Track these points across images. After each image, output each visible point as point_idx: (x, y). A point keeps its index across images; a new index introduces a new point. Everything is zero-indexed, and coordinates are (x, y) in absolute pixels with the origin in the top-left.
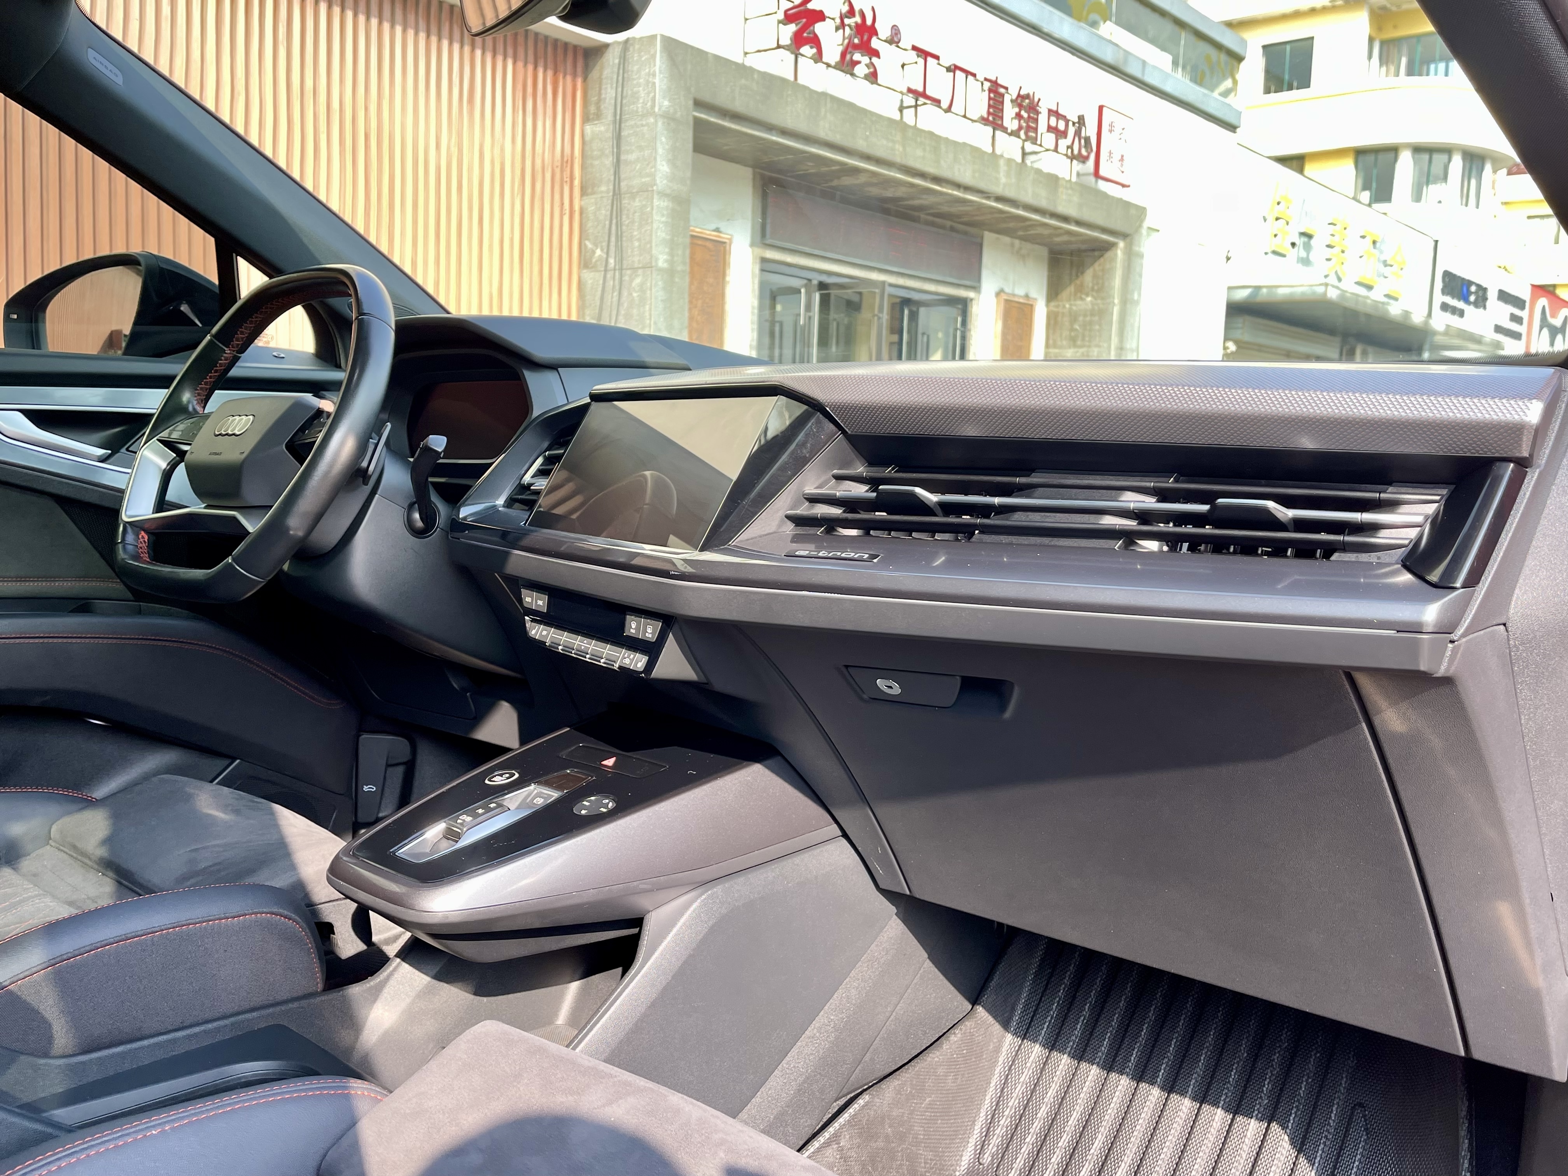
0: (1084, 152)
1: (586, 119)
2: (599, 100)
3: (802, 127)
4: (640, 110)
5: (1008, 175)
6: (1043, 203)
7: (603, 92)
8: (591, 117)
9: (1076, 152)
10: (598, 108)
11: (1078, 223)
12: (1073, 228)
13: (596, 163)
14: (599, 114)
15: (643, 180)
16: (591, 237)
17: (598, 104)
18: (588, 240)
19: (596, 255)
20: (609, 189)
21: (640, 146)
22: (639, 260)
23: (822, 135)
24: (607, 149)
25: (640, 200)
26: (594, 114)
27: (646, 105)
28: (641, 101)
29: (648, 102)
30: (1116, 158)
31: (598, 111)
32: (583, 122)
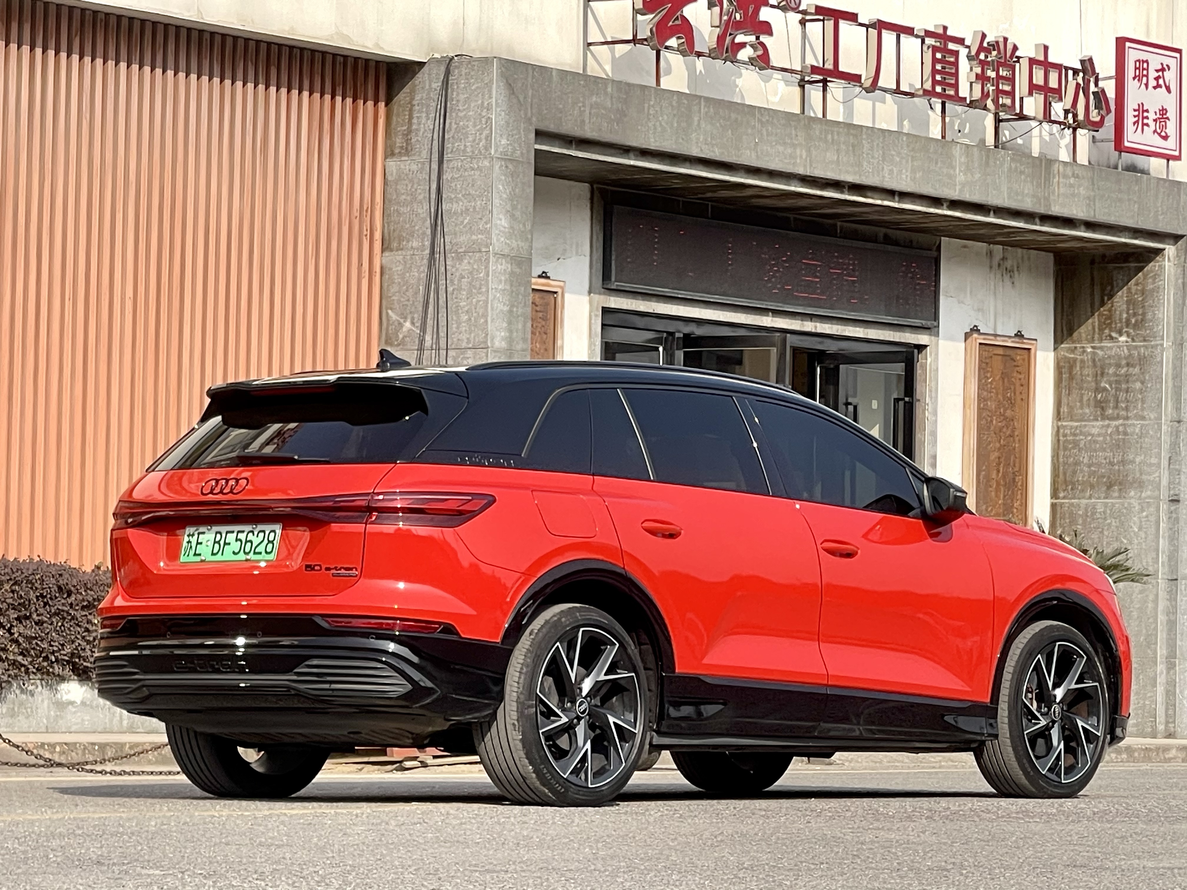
0: (1095, 116)
1: (389, 153)
2: (409, 131)
3: (669, 146)
4: (468, 150)
5: (968, 169)
6: (1027, 205)
7: (415, 121)
8: (397, 151)
9: (1081, 117)
10: (408, 141)
12: (1085, 233)
13: (405, 210)
14: (409, 148)
15: (474, 237)
16: (396, 306)
17: (407, 135)
18: (391, 309)
19: (404, 329)
20: (424, 245)
21: (469, 194)
22: (468, 339)
23: (695, 152)
24: (420, 194)
25: (469, 263)
26: (402, 147)
27: (478, 144)
28: (471, 139)
29: (480, 140)
30: (1152, 116)
31: (407, 144)
32: (386, 157)
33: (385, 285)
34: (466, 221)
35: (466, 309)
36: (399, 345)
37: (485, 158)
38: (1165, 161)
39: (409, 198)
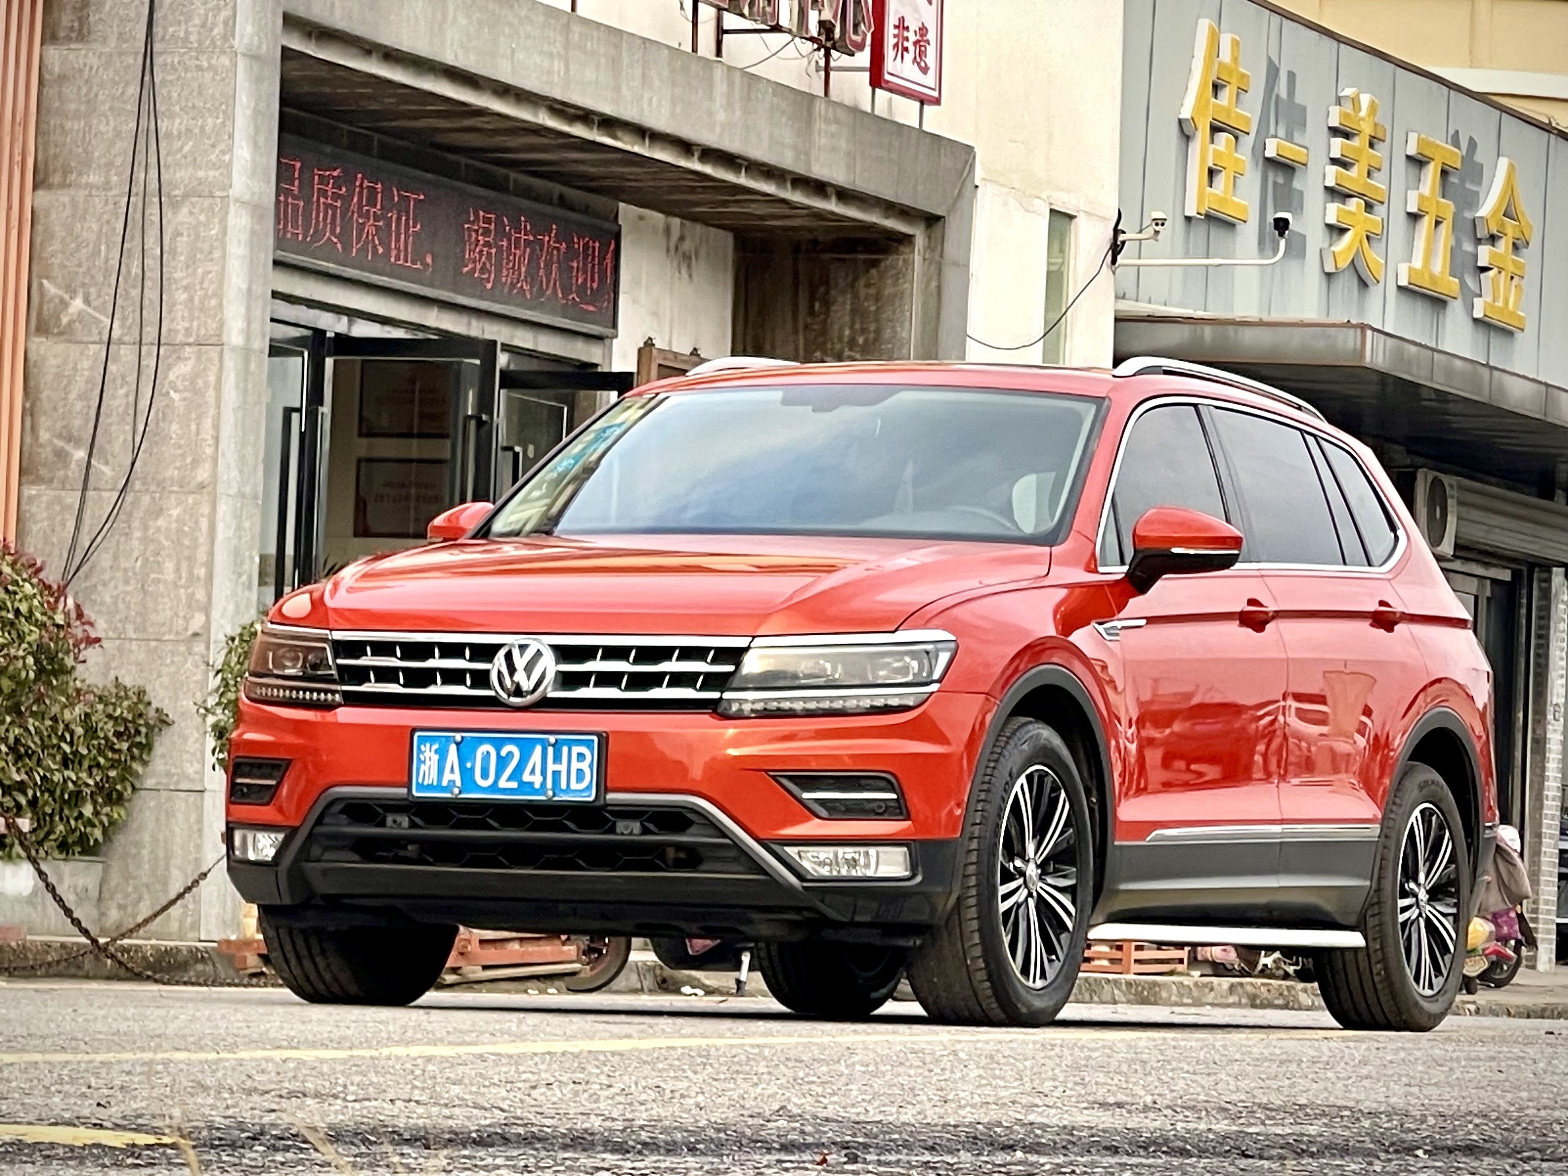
0: (857, 33)
1: (50, 36)
3: (421, 47)
4: (193, 38)
5: (729, 104)
6: (786, 160)
8: (62, 34)
10: (83, 20)
11: (844, 195)
12: (832, 206)
13: (76, 126)
14: (85, 31)
15: (201, 174)
16: (56, 272)
17: (81, 10)
18: (47, 278)
19: (71, 310)
20: (108, 183)
21: (194, 107)
22: (187, 329)
23: (449, 59)
24: (103, 102)
25: (191, 213)
26: (72, 28)
27: (211, 30)
28: (197, 21)
29: (214, 25)
30: (912, 37)
31: (81, 25)
32: (42, 44)
33: (38, 240)
34: (186, 149)
35: (185, 283)
36: (61, 333)
37: (224, 52)
38: (918, 104)
39: (83, 108)
